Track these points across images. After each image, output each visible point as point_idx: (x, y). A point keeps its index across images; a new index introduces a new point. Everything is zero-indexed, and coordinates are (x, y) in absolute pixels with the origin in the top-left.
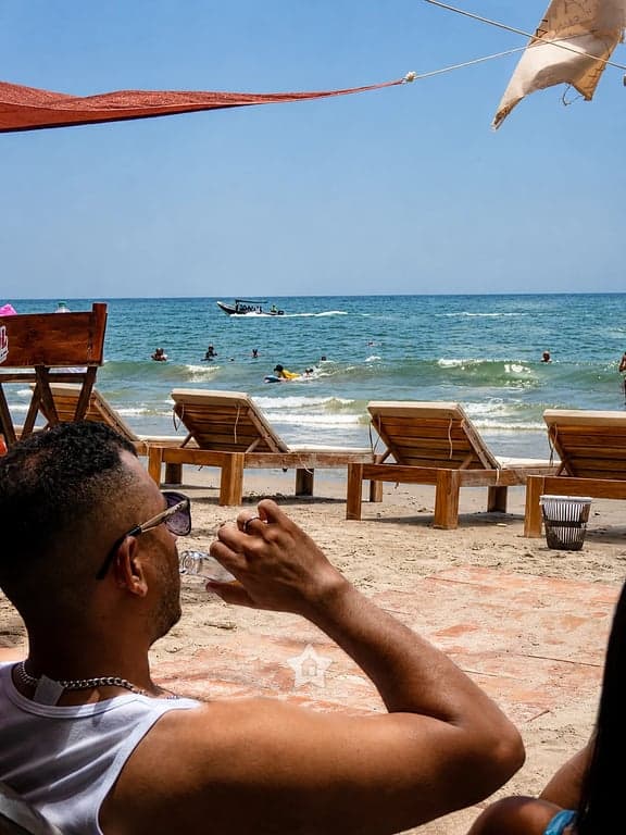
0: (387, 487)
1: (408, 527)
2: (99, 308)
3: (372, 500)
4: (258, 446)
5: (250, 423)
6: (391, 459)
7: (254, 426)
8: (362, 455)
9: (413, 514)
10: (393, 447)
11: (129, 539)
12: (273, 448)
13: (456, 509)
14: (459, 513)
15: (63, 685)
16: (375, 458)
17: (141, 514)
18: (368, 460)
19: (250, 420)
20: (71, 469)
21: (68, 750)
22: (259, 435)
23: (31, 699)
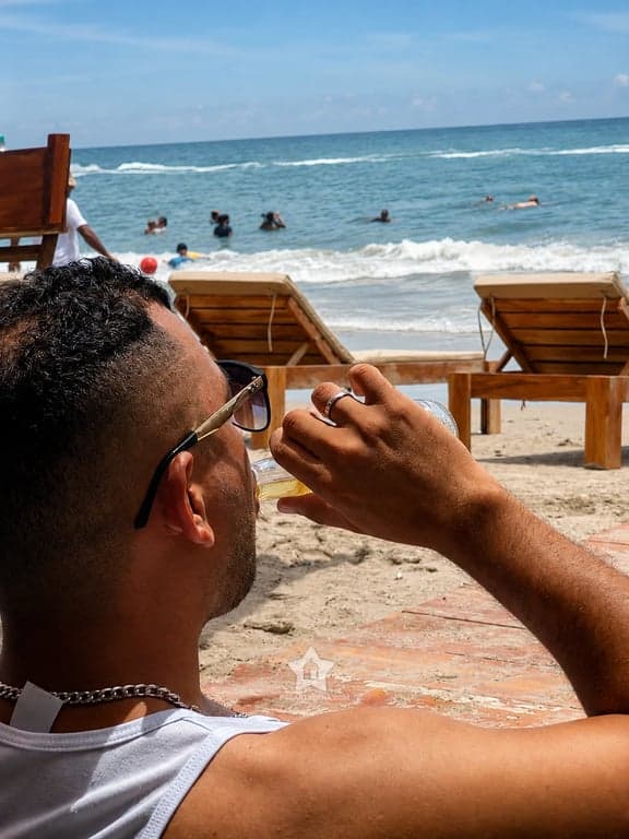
0: (508, 408)
1: (543, 468)
2: (58, 139)
3: (485, 430)
4: (307, 355)
5: (292, 320)
6: (513, 365)
7: (297, 325)
8: (468, 363)
9: (552, 448)
10: (516, 347)
11: (184, 457)
12: (331, 358)
13: (618, 439)
14: (623, 444)
15: (62, 698)
16: (486, 365)
17: (193, 410)
18: (478, 370)
19: (292, 315)
20: (76, 351)
21: (91, 796)
22: (308, 339)
23: (8, 724)
